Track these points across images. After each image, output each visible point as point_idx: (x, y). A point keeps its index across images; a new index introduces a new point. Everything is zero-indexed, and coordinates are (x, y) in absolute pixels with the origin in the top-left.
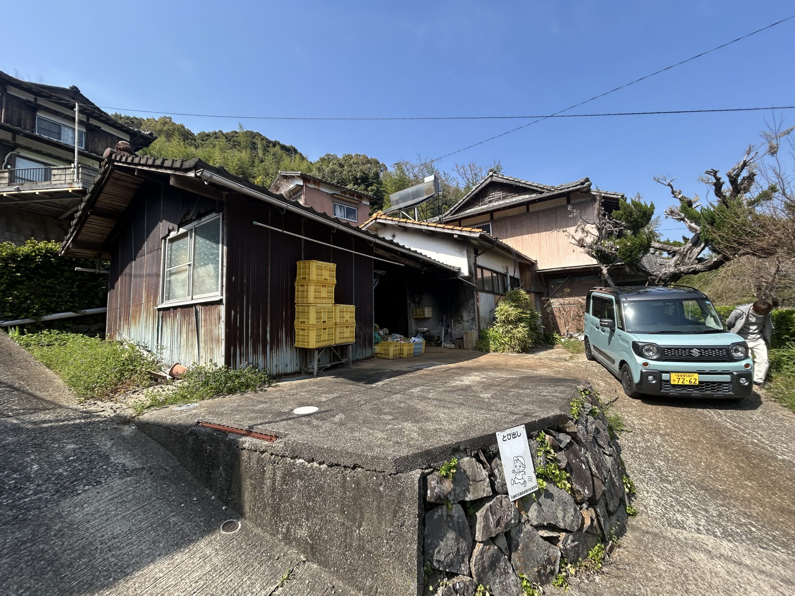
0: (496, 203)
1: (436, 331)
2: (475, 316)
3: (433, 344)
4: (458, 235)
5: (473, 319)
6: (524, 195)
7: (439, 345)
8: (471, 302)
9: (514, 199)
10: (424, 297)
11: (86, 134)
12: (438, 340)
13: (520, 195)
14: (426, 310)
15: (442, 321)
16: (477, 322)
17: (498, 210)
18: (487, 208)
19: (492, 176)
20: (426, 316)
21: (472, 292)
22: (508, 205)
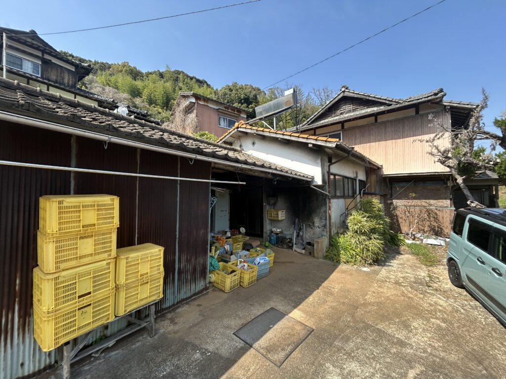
0: (347, 115)
1: (288, 232)
2: (326, 223)
3: (285, 246)
4: (313, 144)
5: (325, 226)
6: (372, 107)
7: (291, 247)
8: (323, 209)
9: (363, 111)
10: (279, 200)
11: (42, 65)
12: (289, 242)
13: (369, 108)
14: (280, 213)
15: (294, 223)
16: (328, 229)
17: (349, 120)
18: (339, 119)
19: (344, 92)
20: (280, 218)
21: (325, 200)
22: (358, 116)
